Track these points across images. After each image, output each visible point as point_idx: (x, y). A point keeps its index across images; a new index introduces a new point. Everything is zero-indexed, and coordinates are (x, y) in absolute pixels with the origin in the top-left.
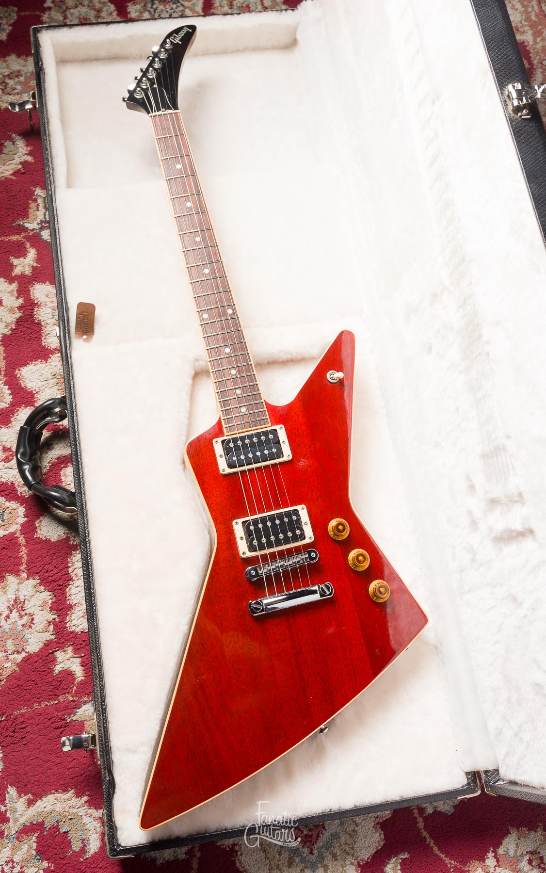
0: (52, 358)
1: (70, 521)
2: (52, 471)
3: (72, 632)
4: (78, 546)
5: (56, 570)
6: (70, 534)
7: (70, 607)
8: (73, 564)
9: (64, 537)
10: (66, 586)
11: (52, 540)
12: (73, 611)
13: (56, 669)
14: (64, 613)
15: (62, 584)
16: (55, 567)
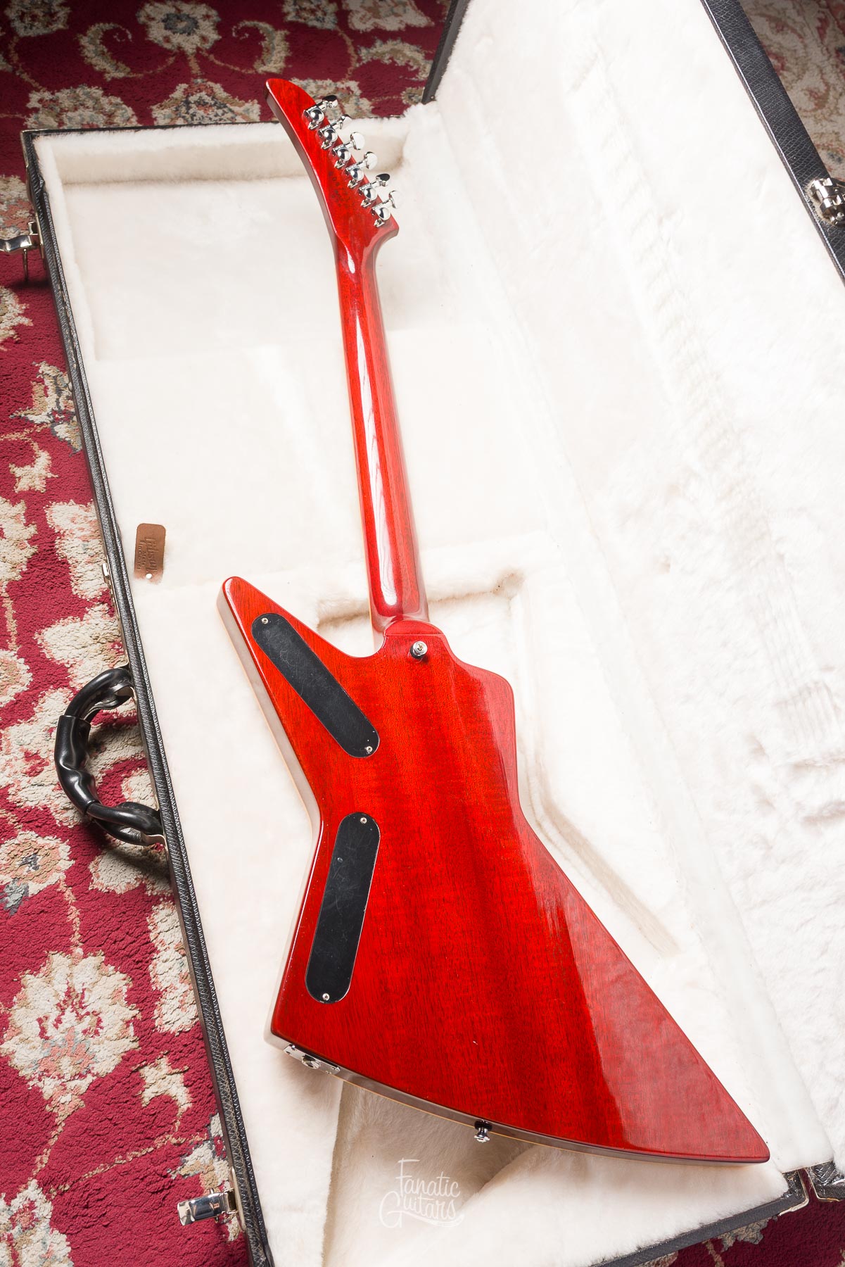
0: (89, 613)
1: (144, 860)
2: (107, 784)
3: (165, 1034)
4: (160, 898)
5: (130, 939)
6: (146, 879)
7: (158, 995)
8: (155, 926)
9: (137, 886)
10: (147, 962)
11: (118, 892)
12: (163, 1000)
13: (145, 1095)
14: (149, 1004)
15: (141, 959)
16: (127, 933)
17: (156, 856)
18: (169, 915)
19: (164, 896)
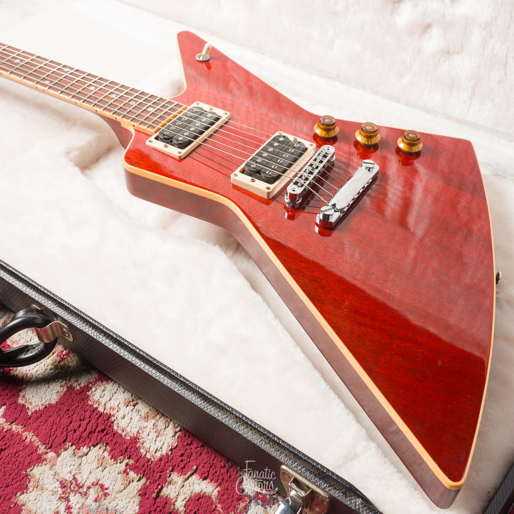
1: (59, 373)
3: (161, 459)
4: (88, 385)
5: (85, 422)
6: (69, 382)
7: (135, 440)
8: (99, 403)
9: (65, 389)
10: (110, 426)
11: (53, 402)
12: (141, 440)
13: (178, 506)
14: (133, 449)
15: (103, 427)
16: (80, 420)
17: (65, 364)
18: (104, 391)
19: (91, 383)
